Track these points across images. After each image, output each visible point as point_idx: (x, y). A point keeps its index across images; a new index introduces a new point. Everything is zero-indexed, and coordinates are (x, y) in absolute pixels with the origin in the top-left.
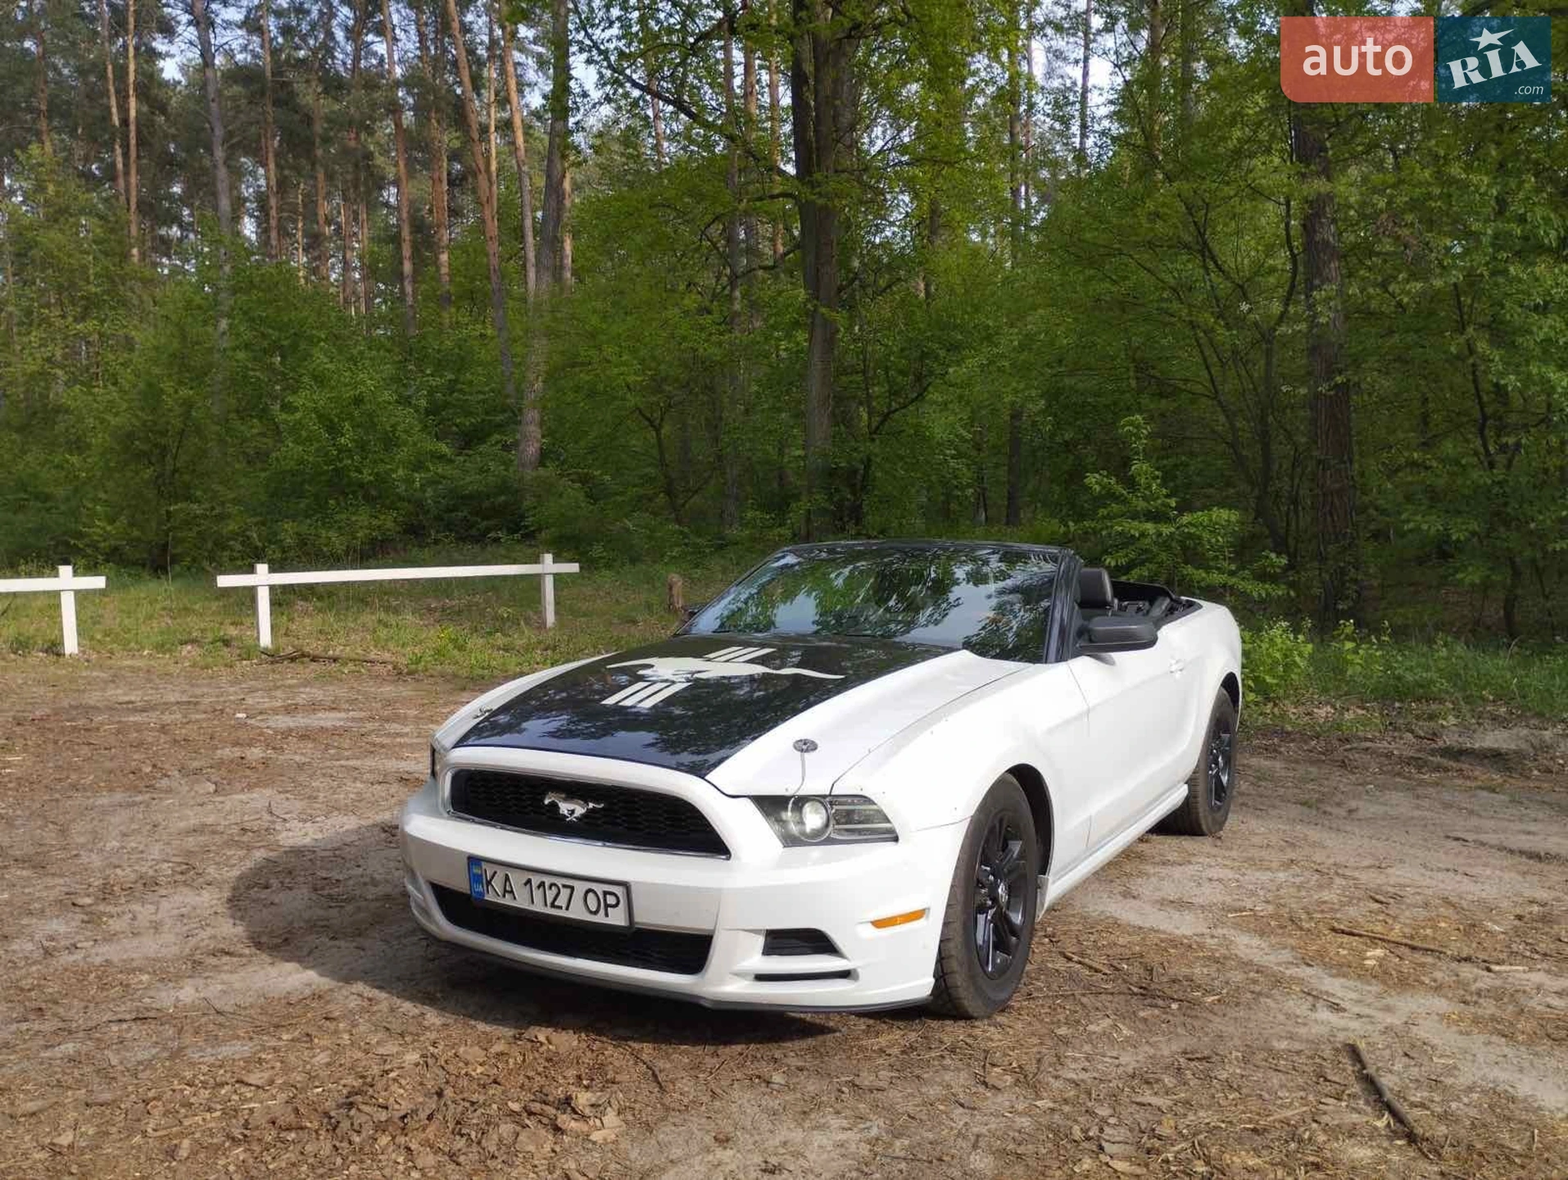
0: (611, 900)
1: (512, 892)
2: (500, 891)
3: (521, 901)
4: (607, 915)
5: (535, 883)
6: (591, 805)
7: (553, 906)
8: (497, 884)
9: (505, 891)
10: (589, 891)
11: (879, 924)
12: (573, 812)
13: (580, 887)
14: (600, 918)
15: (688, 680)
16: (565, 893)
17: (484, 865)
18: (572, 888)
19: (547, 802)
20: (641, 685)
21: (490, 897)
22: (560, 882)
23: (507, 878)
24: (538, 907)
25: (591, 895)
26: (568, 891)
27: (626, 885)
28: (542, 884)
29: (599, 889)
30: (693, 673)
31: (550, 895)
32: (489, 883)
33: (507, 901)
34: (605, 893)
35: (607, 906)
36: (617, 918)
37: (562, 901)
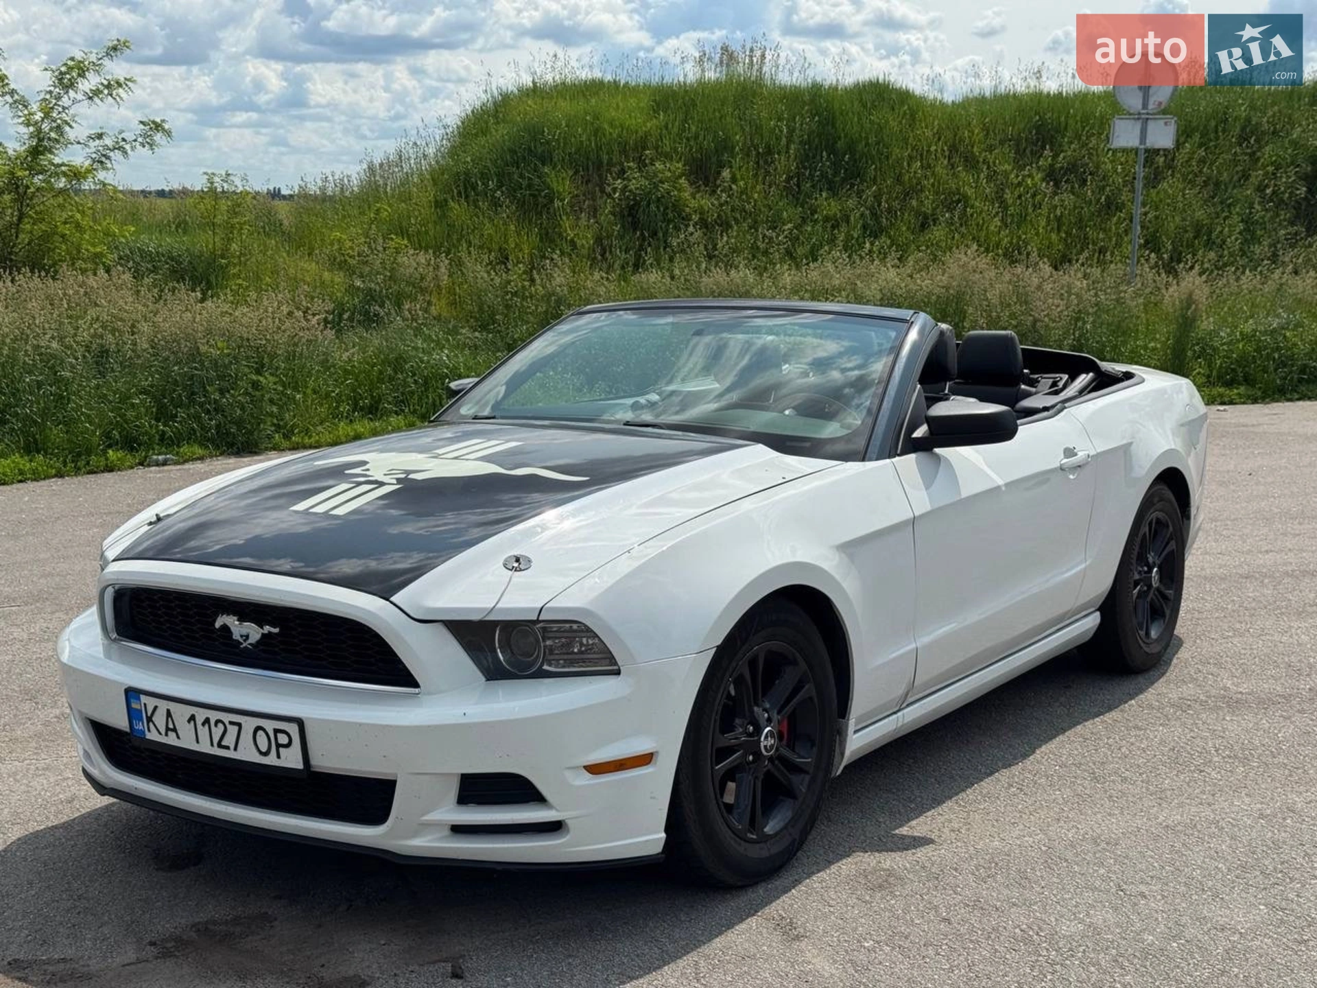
0: (283, 739)
1: (174, 730)
2: (163, 730)
3: (186, 740)
4: (279, 756)
5: (200, 720)
6: (267, 629)
7: (220, 745)
8: (160, 719)
9: (168, 729)
10: (258, 728)
11: (595, 769)
12: (247, 637)
13: (249, 724)
14: (271, 760)
15: (399, 481)
16: (233, 730)
17: (144, 698)
18: (239, 725)
19: (217, 625)
20: (344, 486)
21: (152, 736)
22: (227, 717)
23: (169, 714)
24: (205, 747)
25: (260, 733)
26: (236, 728)
27: (300, 722)
28: (207, 721)
29: (270, 726)
30: (408, 472)
31: (217, 732)
32: (150, 719)
33: (171, 740)
34: (276, 731)
35: (278, 746)
36: (291, 759)
37: (229, 740)
